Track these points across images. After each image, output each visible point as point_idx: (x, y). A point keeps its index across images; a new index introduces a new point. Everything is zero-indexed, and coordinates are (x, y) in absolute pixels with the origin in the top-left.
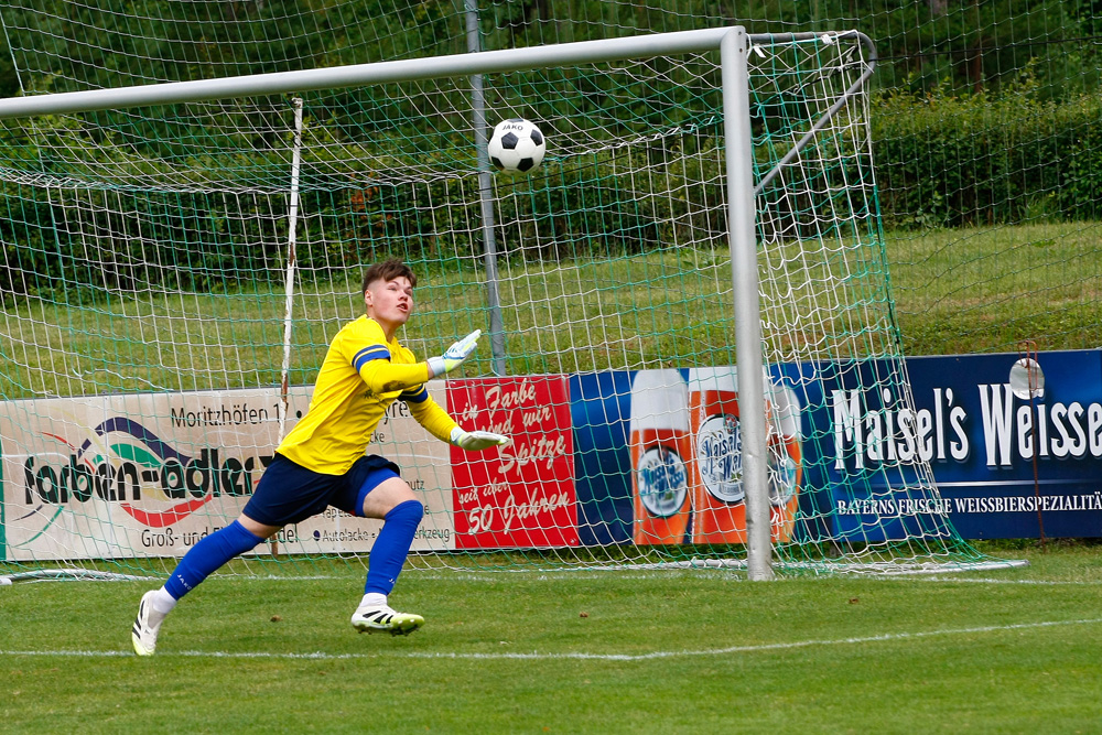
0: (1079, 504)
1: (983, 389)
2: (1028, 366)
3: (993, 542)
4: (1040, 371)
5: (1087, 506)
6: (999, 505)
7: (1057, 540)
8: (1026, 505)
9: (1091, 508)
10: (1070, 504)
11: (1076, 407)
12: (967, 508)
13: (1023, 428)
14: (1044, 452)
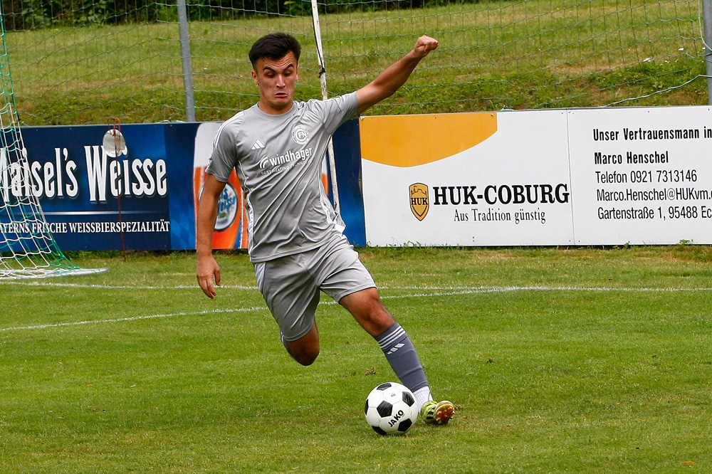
0: (150, 227)
1: (87, 149)
2: (115, 134)
3: (95, 252)
4: (122, 138)
5: (155, 229)
6: (98, 228)
7: (136, 251)
8: (116, 228)
9: (158, 230)
10: (144, 228)
11: (148, 162)
12: (77, 230)
13: (113, 176)
14: (127, 192)
